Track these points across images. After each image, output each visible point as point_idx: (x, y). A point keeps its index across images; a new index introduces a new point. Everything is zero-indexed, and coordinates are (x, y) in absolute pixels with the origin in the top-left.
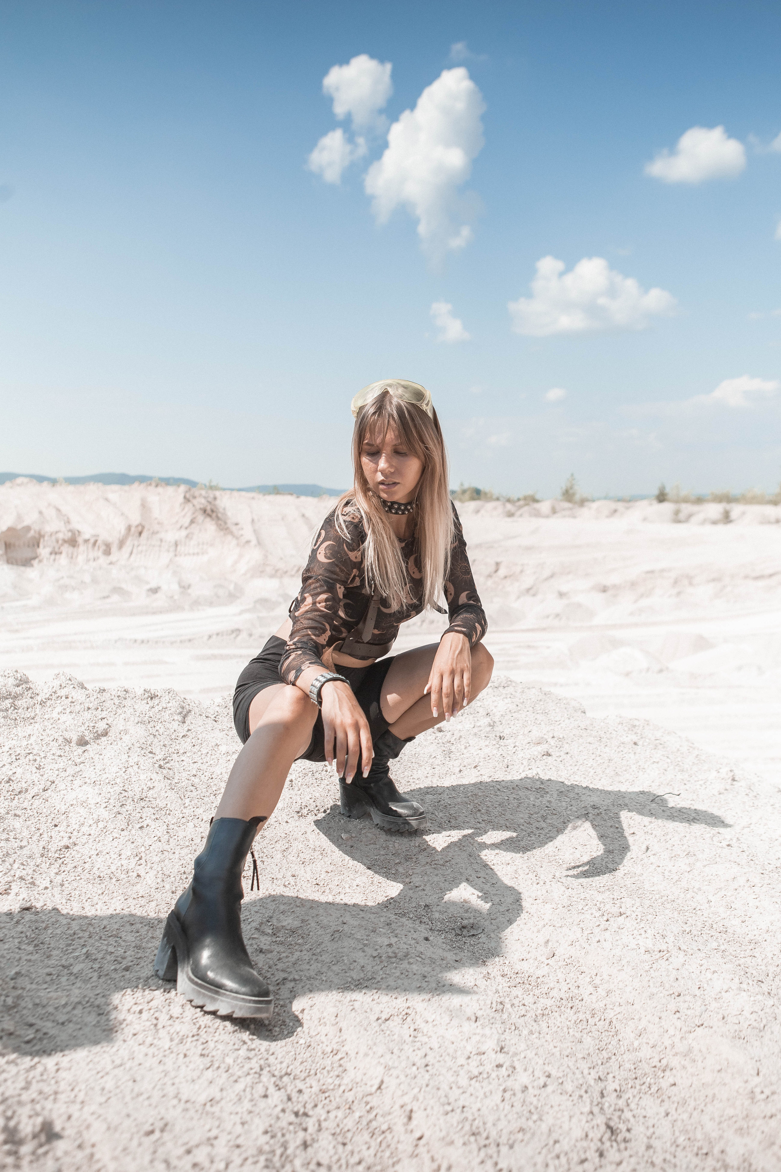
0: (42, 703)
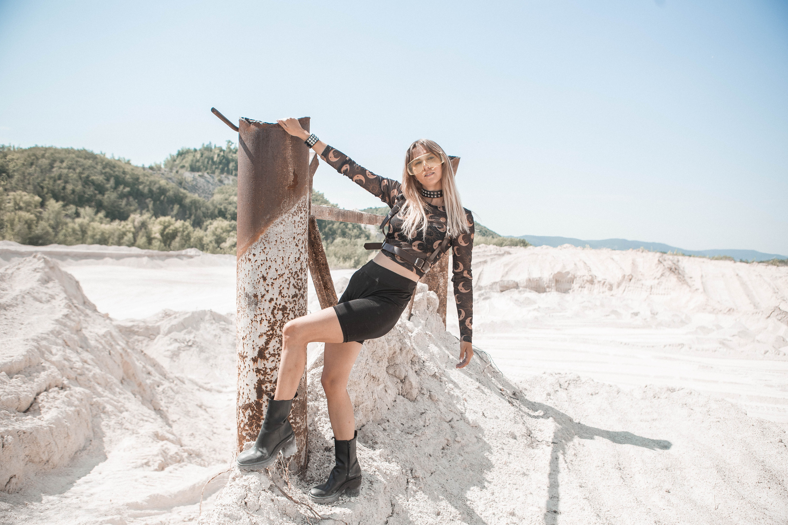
0: (583, 383)
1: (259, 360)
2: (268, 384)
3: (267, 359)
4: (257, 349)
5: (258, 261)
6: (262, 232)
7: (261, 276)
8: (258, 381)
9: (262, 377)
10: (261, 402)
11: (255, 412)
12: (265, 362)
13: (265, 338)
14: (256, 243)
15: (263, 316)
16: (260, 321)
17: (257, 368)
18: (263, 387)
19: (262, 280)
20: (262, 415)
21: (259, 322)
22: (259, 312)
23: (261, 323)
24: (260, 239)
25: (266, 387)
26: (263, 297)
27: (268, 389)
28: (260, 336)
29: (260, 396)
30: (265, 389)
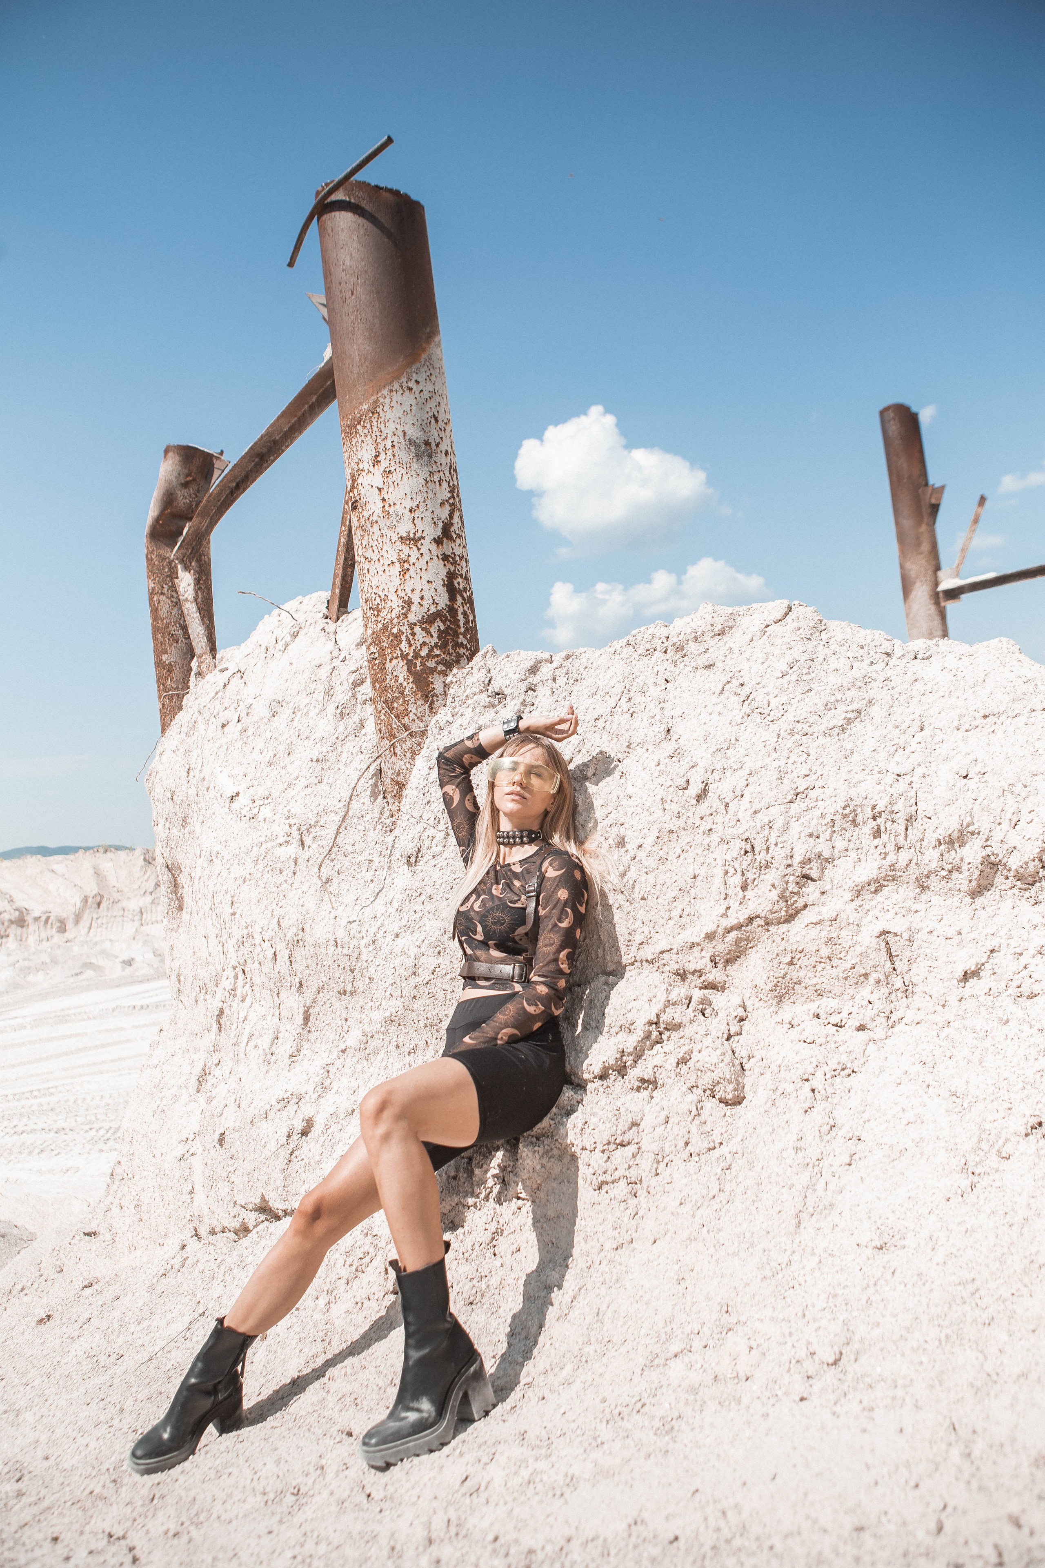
1: (445, 541)
2: (460, 580)
3: (454, 541)
4: (441, 525)
5: (425, 392)
6: (424, 350)
7: (431, 414)
8: (447, 573)
9: (452, 568)
10: (456, 607)
11: (448, 623)
12: (453, 545)
13: (447, 507)
14: (418, 365)
15: (441, 474)
16: (439, 481)
17: (444, 554)
18: (456, 583)
19: (433, 421)
20: (459, 627)
21: (437, 483)
22: (435, 468)
23: (440, 485)
24: (423, 360)
25: (459, 584)
26: (437, 445)
27: (461, 587)
28: (442, 504)
29: (452, 598)
30: (456, 585)
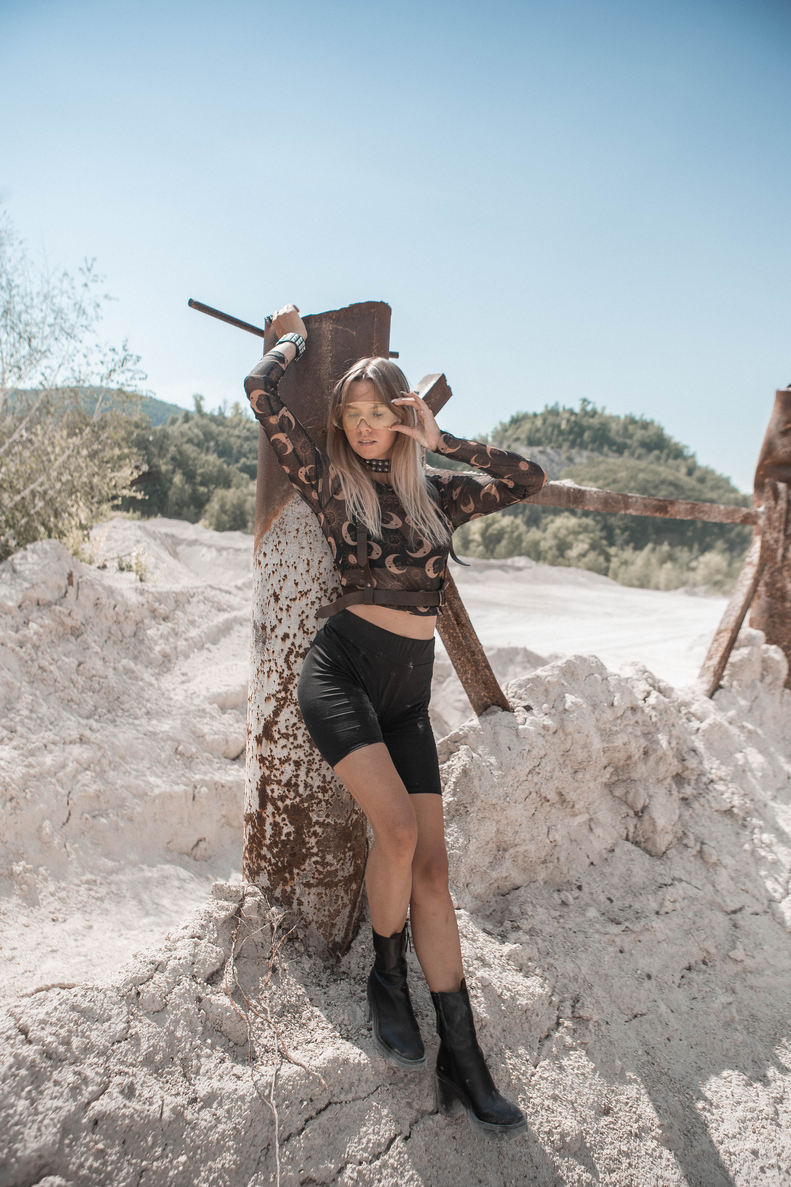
1: (264, 740)
2: (275, 787)
3: (276, 742)
4: (263, 722)
5: (269, 566)
6: (275, 514)
7: (271, 592)
8: (262, 777)
9: (267, 773)
10: (264, 815)
11: (255, 830)
12: (273, 746)
13: (273, 703)
14: (268, 533)
15: (272, 664)
16: (268, 672)
17: (261, 755)
18: (268, 789)
19: (272, 600)
20: (264, 837)
21: (266, 674)
22: (266, 657)
23: (269, 676)
24: (273, 526)
25: (272, 791)
26: (273, 630)
27: (276, 795)
28: (267, 699)
29: (263, 806)
30: (270, 793)
